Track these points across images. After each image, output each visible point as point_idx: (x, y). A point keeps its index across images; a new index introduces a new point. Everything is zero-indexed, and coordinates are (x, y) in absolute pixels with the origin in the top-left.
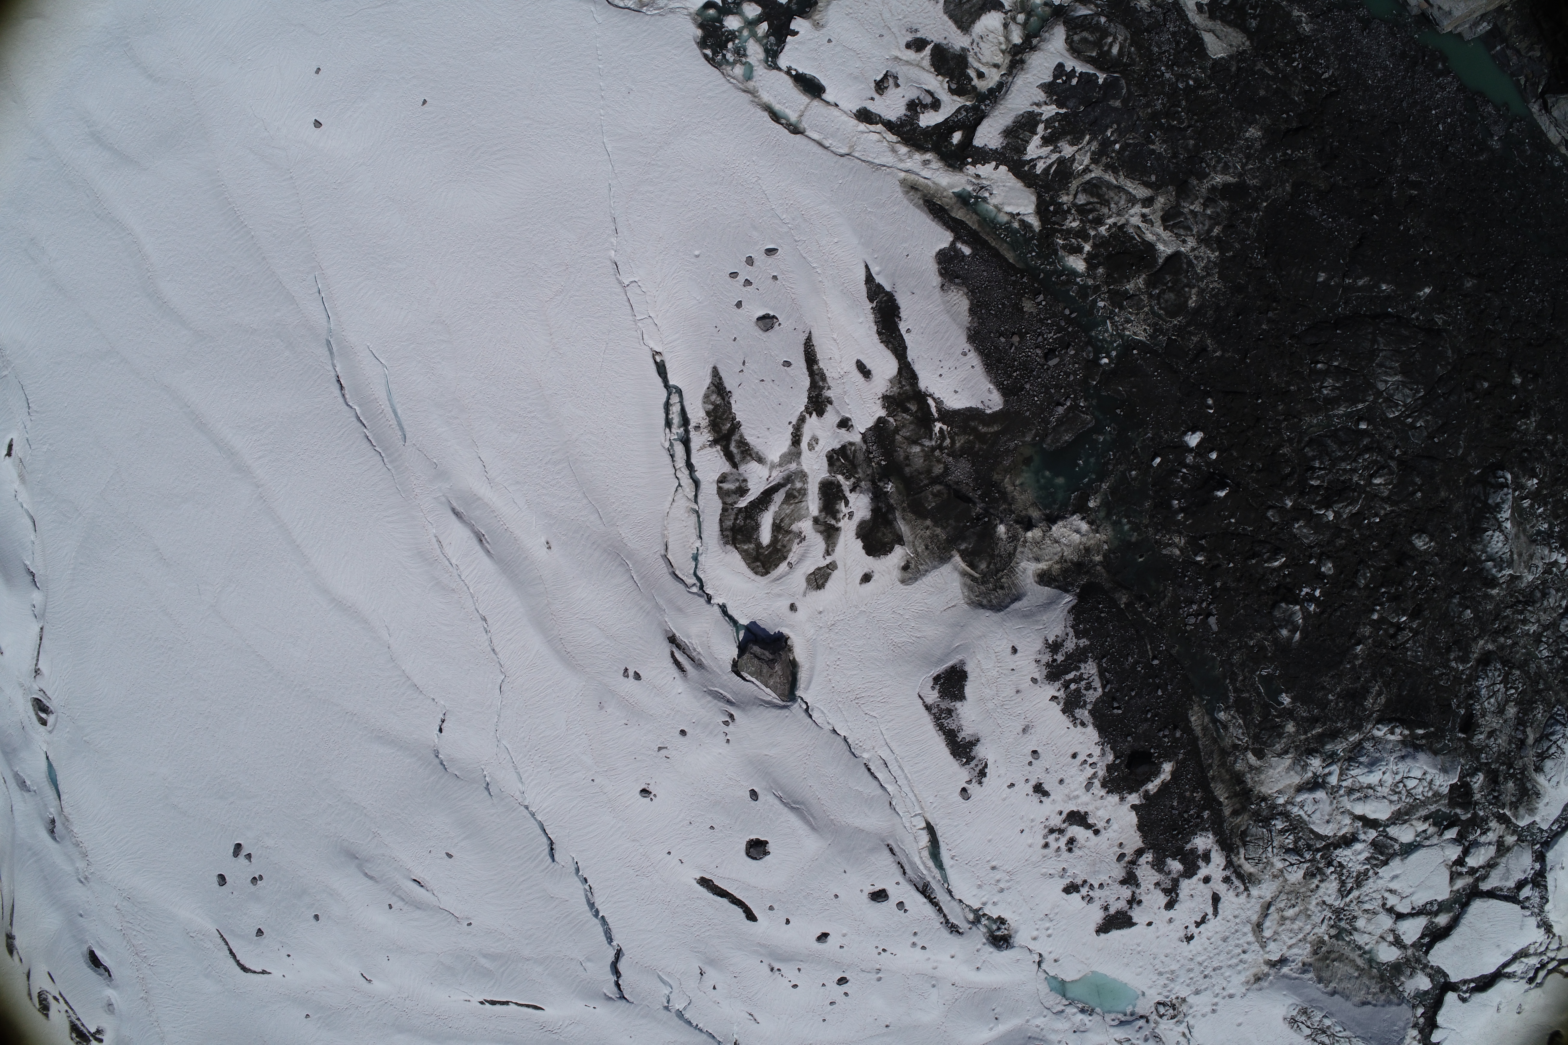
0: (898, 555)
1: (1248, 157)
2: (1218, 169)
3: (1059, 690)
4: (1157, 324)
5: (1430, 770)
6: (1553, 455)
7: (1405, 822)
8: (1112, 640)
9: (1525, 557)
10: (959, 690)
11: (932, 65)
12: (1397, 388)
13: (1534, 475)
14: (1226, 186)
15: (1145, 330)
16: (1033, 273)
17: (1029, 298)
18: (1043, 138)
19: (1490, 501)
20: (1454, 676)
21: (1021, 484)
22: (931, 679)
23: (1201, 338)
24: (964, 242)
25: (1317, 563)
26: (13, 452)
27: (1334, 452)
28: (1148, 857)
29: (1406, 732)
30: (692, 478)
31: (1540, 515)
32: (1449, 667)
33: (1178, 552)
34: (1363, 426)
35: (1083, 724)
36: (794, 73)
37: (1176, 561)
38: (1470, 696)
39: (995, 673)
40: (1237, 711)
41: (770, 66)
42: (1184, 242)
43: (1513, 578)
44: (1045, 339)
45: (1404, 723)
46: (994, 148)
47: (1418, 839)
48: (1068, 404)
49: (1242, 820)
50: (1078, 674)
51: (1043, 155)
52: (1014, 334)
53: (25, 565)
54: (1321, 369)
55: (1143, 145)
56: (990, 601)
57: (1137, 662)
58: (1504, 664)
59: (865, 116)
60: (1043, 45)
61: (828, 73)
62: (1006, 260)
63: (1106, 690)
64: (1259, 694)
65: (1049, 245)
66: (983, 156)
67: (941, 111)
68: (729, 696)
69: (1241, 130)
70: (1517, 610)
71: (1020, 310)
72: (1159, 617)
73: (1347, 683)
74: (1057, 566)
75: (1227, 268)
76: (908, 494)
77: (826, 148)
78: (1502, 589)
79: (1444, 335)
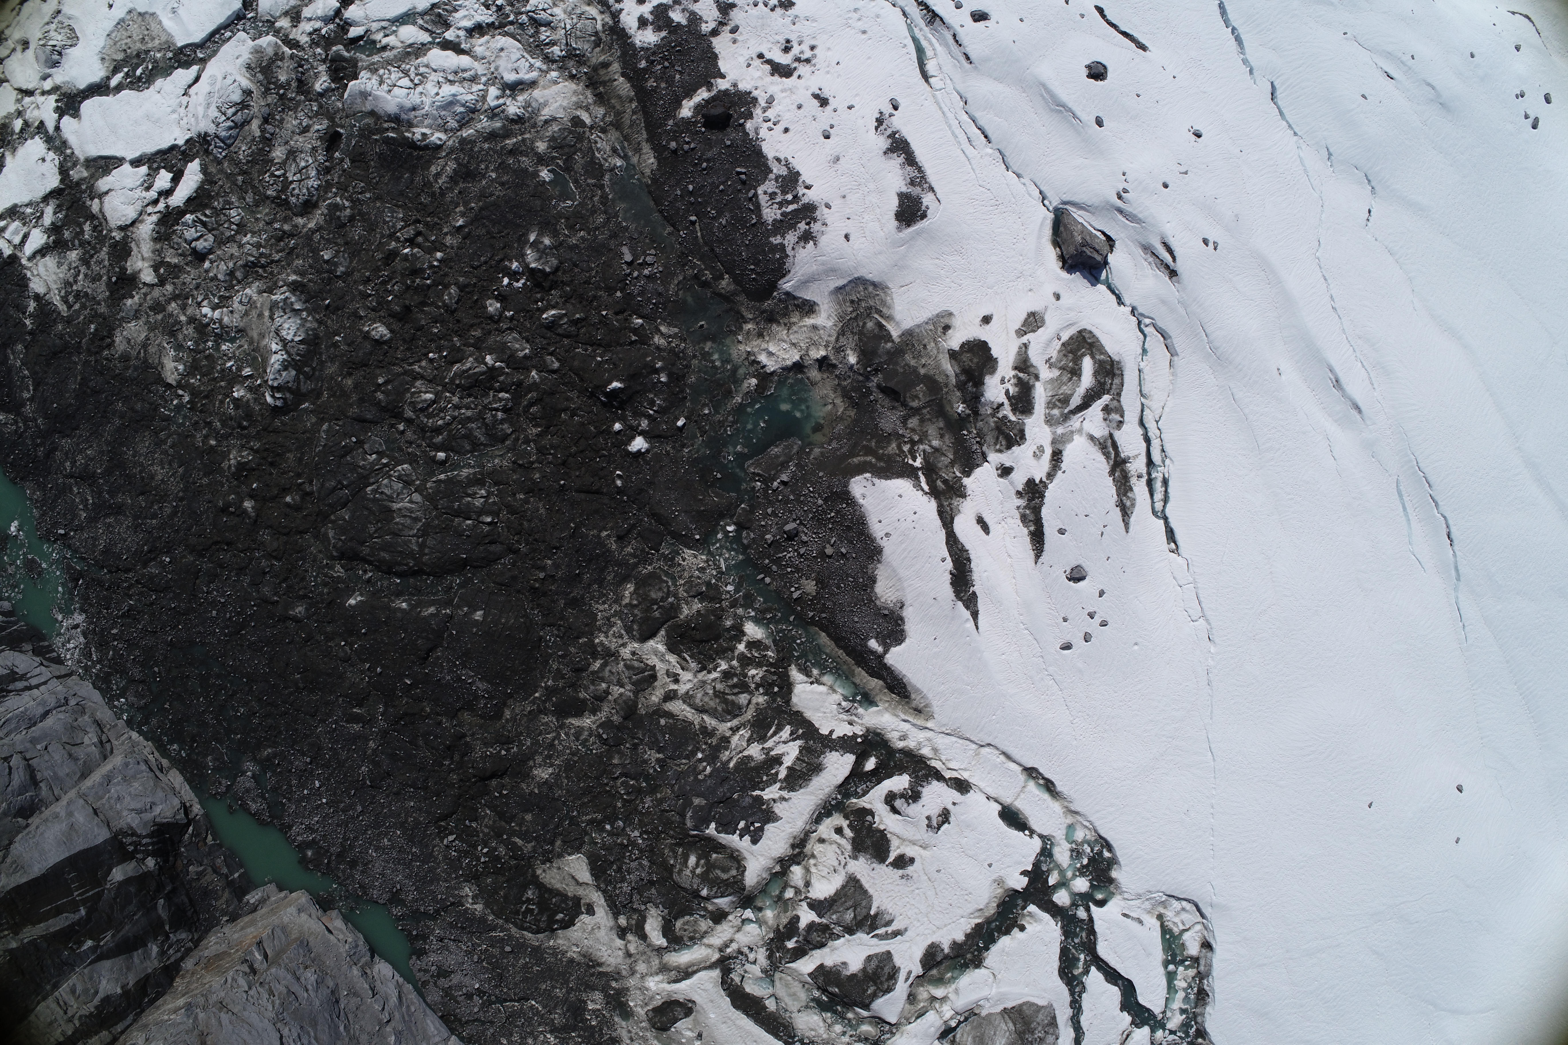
0: (955, 340)
1: (551, 745)
2: (586, 733)
3: (804, 195)
4: (670, 566)
5: (384, 94)
6: (209, 424)
7: (410, 46)
8: (743, 243)
9: (254, 313)
10: (903, 204)
11: (890, 841)
12: (398, 495)
13: (236, 401)
14: (579, 714)
15: (684, 561)
16: (803, 622)
17: (808, 595)
18: (781, 764)
19: (294, 373)
20: (346, 190)
21: (825, 406)
22: (929, 217)
23: (622, 551)
24: (873, 652)
25: (504, 313)
27: (478, 428)
28: (706, 28)
29: (406, 134)
30: (1146, 429)
31: (230, 359)
32: (352, 201)
33: (663, 329)
34: (441, 455)
35: (778, 160)
36: (1027, 832)
37: (664, 320)
38: (327, 171)
39: (866, 217)
40: (601, 166)
41: (1049, 840)
42: (633, 653)
43: (270, 291)
44: (796, 551)
45: (412, 145)
46: (833, 753)
47: (394, 28)
48: (775, 484)
49: (597, 57)
50: (784, 209)
51: (782, 746)
52: (830, 557)
54: (487, 517)
55: (670, 758)
56: (865, 289)
57: (715, 219)
58: (286, 202)
59: (962, 786)
60: (769, 863)
61: (995, 831)
62: (829, 635)
63: (752, 191)
64: (576, 182)
66: (845, 744)
67: (885, 792)
68: (1120, 217)
69: (557, 776)
70: (266, 257)
71: (819, 582)
72: (686, 264)
73: (475, 188)
74: (793, 320)
75: (587, 625)
76: (941, 399)
77: (1004, 753)
78: (284, 281)
79: (335, 554)
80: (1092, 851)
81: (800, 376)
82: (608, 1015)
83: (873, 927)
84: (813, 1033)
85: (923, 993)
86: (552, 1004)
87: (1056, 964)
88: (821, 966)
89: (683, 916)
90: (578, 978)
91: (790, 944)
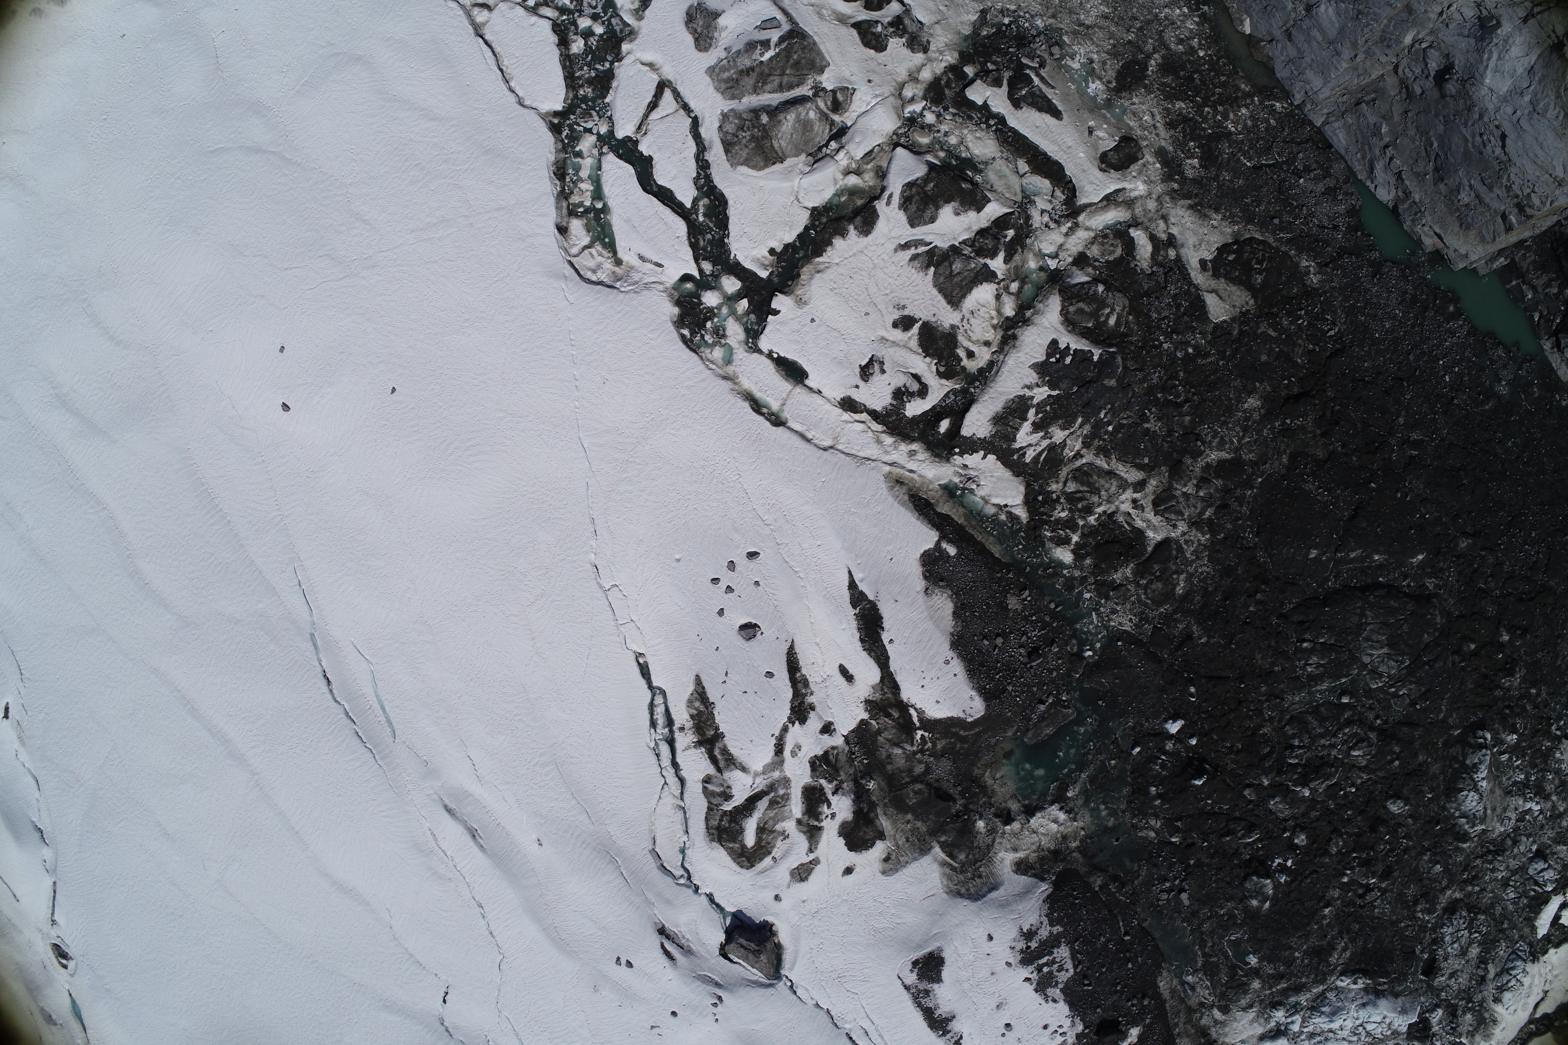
0: (879, 849)
1: (1245, 430)
2: (1214, 444)
3: (1032, 973)
4: (1143, 613)
5: (1389, 1015)
6: (1536, 707)
8: (1085, 923)
9: (1499, 810)
10: (936, 974)
11: (919, 345)
12: (1383, 661)
13: (1514, 731)
14: (1221, 463)
15: (1131, 619)
16: (1017, 567)
17: (1014, 594)
18: (1033, 424)
19: (1468, 762)
20: (1420, 926)
21: (1002, 777)
22: (910, 963)
23: (1187, 625)
24: (950, 541)
25: (1291, 835)
26: (10, 715)
27: (1314, 729)
29: (1370, 982)
30: (677, 776)
31: (1518, 766)
32: (1415, 917)
33: (1153, 834)
34: (1345, 700)
35: (1054, 1001)
36: (775, 356)
37: (1151, 842)
38: (1435, 941)
39: (971, 957)
40: (1205, 974)
41: (751, 348)
42: (1175, 526)
43: (1484, 831)
44: (1029, 638)
45: (1365, 973)
46: (982, 436)
48: (1050, 701)
50: (1051, 958)
51: (1033, 442)
52: (998, 635)
53: (32, 821)
54: (1306, 648)
55: (1137, 425)
56: (968, 890)
57: (1109, 941)
58: (1470, 911)
59: (849, 405)
60: (1037, 319)
61: (811, 358)
62: (992, 555)
63: (1078, 970)
64: (1227, 957)
65: (1036, 537)
66: (971, 446)
67: (928, 398)
68: (717, 979)
69: (1239, 400)
70: (1487, 860)
71: (1004, 607)
72: (1131, 895)
73: (1314, 941)
74: (1034, 855)
75: (1218, 551)
76: (890, 791)
77: (809, 441)
78: (1473, 842)
79: (1435, 600)
80: (702, 336)
81: (1027, 802)
82: (1179, 153)
83: (931, 253)
84: (978, 135)
85: (868, 180)
86: (1232, 163)
87: (732, 212)
88: (979, 210)
89: (1115, 259)
90: (1209, 191)
91: (1011, 233)
